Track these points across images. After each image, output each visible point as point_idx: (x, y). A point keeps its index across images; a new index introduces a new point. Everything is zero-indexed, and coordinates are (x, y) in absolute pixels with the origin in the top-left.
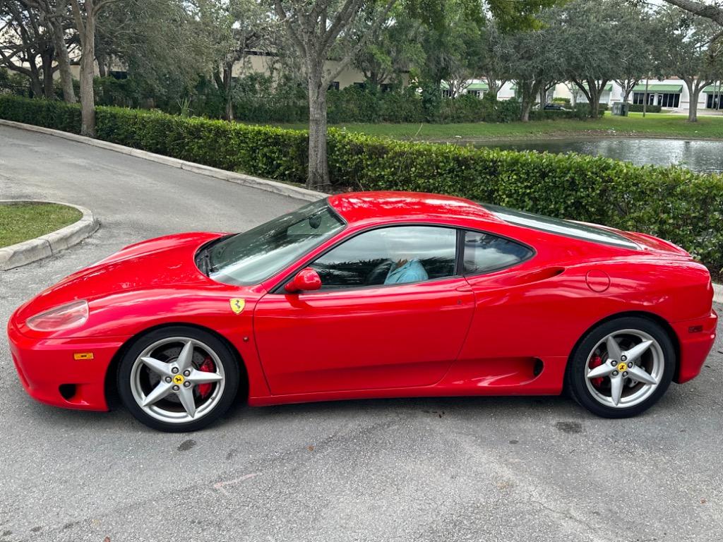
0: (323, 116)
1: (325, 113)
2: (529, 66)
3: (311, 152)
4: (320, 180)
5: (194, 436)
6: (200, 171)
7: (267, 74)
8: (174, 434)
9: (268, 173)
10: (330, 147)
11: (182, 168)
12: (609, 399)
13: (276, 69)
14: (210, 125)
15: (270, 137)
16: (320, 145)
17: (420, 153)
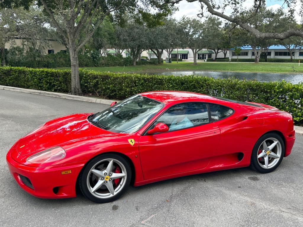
0: (77, 63)
1: (78, 62)
2: (134, 43)
3: (73, 79)
4: (77, 91)
5: (115, 203)
6: (15, 90)
7: (22, 47)
8: (106, 204)
9: (49, 89)
10: (81, 76)
11: (4, 89)
12: (264, 166)
13: (25, 45)
14: (16, 69)
15: (49, 73)
16: (77, 76)
17: (126, 78)
